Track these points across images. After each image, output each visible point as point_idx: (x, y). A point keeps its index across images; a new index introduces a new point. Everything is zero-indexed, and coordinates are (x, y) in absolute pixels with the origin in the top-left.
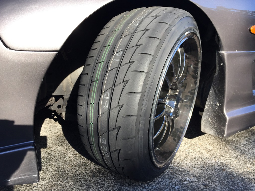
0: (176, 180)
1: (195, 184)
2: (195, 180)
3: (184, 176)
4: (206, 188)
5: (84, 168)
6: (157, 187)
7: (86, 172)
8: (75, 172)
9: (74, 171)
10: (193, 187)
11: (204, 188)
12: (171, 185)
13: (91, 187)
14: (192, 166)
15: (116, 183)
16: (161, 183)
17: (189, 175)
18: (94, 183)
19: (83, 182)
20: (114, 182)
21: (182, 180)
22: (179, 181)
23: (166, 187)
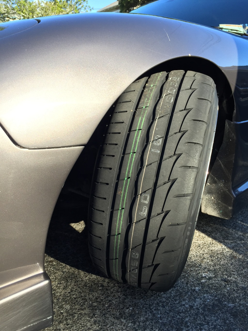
0: (192, 279)
1: (214, 280)
2: (212, 275)
3: (198, 272)
4: (228, 284)
5: (73, 281)
6: (176, 293)
7: (79, 287)
8: (64, 289)
9: (62, 287)
10: (214, 285)
11: (226, 285)
12: (190, 287)
13: (96, 309)
14: (201, 257)
15: (126, 296)
16: (177, 286)
17: (202, 269)
18: (97, 301)
19: (81, 303)
20: (123, 295)
21: (199, 278)
22: (196, 280)
23: (186, 291)
